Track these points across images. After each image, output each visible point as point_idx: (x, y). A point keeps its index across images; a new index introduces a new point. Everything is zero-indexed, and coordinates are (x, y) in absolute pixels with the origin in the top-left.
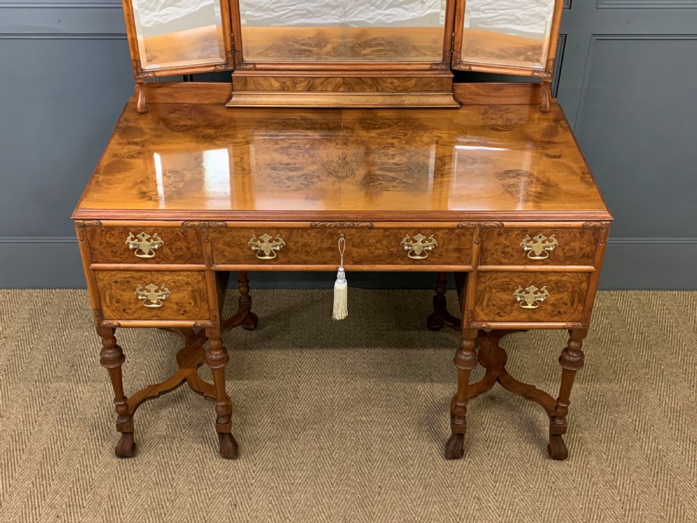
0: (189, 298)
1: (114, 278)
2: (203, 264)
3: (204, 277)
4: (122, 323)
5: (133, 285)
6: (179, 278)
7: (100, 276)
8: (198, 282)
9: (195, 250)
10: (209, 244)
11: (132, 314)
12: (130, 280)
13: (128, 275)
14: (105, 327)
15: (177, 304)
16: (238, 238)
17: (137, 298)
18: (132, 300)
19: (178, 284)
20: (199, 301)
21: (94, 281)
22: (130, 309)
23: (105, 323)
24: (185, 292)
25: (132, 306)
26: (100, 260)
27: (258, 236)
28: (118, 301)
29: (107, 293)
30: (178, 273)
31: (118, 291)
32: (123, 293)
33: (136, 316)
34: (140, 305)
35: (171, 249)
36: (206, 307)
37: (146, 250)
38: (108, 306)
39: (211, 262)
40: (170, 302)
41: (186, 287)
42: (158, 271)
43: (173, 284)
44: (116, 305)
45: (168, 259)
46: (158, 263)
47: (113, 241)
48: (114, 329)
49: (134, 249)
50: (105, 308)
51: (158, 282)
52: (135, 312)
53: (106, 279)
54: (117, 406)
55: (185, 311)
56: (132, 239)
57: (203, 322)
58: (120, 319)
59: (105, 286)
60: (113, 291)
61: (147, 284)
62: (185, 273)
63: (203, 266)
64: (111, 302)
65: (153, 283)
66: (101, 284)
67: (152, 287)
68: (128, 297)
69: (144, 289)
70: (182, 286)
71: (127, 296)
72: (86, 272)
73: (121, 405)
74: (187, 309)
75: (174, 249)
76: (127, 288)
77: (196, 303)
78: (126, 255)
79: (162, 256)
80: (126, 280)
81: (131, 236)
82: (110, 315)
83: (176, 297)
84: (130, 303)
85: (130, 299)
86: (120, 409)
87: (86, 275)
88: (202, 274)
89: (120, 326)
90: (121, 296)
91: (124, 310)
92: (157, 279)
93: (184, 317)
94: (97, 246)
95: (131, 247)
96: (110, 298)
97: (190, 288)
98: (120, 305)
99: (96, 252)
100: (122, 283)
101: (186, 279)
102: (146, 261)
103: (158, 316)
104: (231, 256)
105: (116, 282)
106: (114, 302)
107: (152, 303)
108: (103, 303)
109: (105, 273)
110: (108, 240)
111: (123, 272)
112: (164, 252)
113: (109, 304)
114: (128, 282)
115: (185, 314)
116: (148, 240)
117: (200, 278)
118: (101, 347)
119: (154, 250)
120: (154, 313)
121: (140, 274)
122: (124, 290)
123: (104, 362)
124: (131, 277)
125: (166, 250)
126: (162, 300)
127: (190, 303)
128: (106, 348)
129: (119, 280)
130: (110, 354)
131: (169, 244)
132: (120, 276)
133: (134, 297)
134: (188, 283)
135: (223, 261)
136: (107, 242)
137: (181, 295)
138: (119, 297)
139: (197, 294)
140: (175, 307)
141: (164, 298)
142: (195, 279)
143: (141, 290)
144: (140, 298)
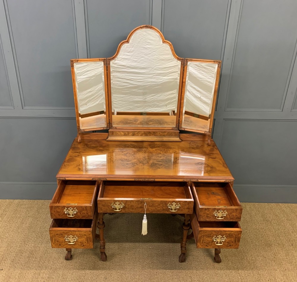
0: (85, 240)
3: (91, 233)
5: (64, 236)
11: (63, 246)
15: (80, 242)
17: (65, 240)
18: (63, 241)
19: (81, 235)
20: (89, 242)
22: (62, 244)
24: (84, 238)
25: (63, 243)
28: (57, 242)
29: (54, 238)
30: (81, 231)
31: (58, 238)
32: (60, 238)
34: (66, 243)
36: (92, 244)
40: (78, 242)
41: (84, 236)
42: (73, 231)
43: (79, 235)
44: (57, 243)
51: (73, 235)
53: (53, 233)
55: (83, 245)
59: (53, 236)
60: (56, 238)
61: (69, 235)
64: (55, 242)
65: (71, 234)
67: (71, 236)
71: (61, 239)
74: (84, 245)
76: (61, 236)
77: (88, 242)
80: (61, 234)
83: (80, 240)
84: (62, 242)
85: (62, 241)
90: (59, 239)
91: (60, 245)
92: (73, 233)
96: (54, 240)
97: (86, 237)
100: (59, 235)
105: (57, 234)
106: (56, 242)
107: (71, 242)
113: (54, 243)
114: (62, 234)
120: (72, 246)
121: (67, 231)
122: (60, 237)
124: (63, 233)
126: (75, 241)
129: (58, 234)
133: (64, 240)
134: (85, 235)
137: (82, 239)
138: (58, 240)
139: (89, 239)
140: (80, 244)
141: (75, 240)
142: (88, 233)
143: (67, 237)
144: (66, 240)
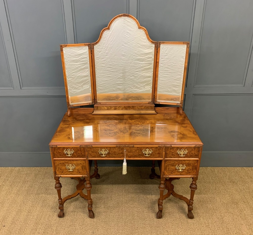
0: (81, 168)
1: (60, 163)
2: (85, 158)
3: (85, 162)
4: (62, 176)
6: (78, 162)
7: (56, 162)
8: (84, 163)
9: (83, 154)
10: (87, 152)
12: (64, 163)
13: (64, 161)
14: (57, 177)
15: (77, 170)
16: (95, 150)
21: (54, 164)
22: (64, 171)
23: (57, 176)
24: (80, 166)
26: (56, 157)
27: (101, 150)
28: (61, 169)
29: (58, 167)
30: (78, 161)
31: (61, 166)
32: (62, 167)
33: (66, 174)
34: (67, 170)
35: (76, 154)
36: (86, 171)
37: (69, 154)
38: (58, 171)
39: (87, 157)
40: (76, 169)
42: (72, 160)
43: (76, 164)
45: (75, 157)
46: (73, 158)
47: (60, 151)
48: (59, 178)
49: (66, 154)
50: (57, 171)
51: (72, 164)
52: (65, 173)
54: (59, 201)
55: (80, 172)
56: (66, 151)
57: (85, 175)
58: (61, 175)
59: (57, 165)
60: (59, 166)
61: (69, 164)
62: (80, 161)
63: (85, 159)
64: (59, 170)
65: (71, 163)
66: (56, 164)
67: (71, 165)
68: (64, 168)
69: (68, 165)
70: (79, 165)
72: (52, 160)
73: (60, 201)
74: (80, 171)
75: (77, 153)
77: (83, 170)
78: (64, 155)
79: (74, 156)
80: (63, 163)
81: (65, 150)
82: (58, 173)
83: (77, 168)
84: (64, 170)
86: (60, 202)
87: (52, 162)
88: (85, 161)
89: (61, 177)
90: (62, 168)
91: (62, 172)
93: (79, 174)
94: (55, 153)
95: (65, 153)
97: (81, 165)
98: (61, 170)
99: (55, 155)
101: (80, 163)
102: (69, 157)
103: (72, 174)
104: (93, 156)
105: (60, 164)
106: (59, 169)
107: (70, 170)
108: (56, 170)
109: (57, 161)
110: (59, 151)
111: (62, 161)
112: (74, 154)
115: (80, 173)
116: (70, 151)
117: (84, 162)
118: (55, 183)
119: (72, 154)
120: (71, 173)
121: (67, 161)
122: (62, 166)
123: (56, 188)
125: (75, 154)
127: (81, 170)
128: (57, 183)
130: (58, 185)
131: (76, 152)
132: (62, 162)
133: (65, 168)
134: (81, 164)
135: (91, 157)
136: (58, 152)
137: (78, 167)
138: (61, 168)
139: (83, 167)
140: (77, 171)
141: (74, 168)
142: (83, 162)
143: (67, 166)
144: (67, 168)
